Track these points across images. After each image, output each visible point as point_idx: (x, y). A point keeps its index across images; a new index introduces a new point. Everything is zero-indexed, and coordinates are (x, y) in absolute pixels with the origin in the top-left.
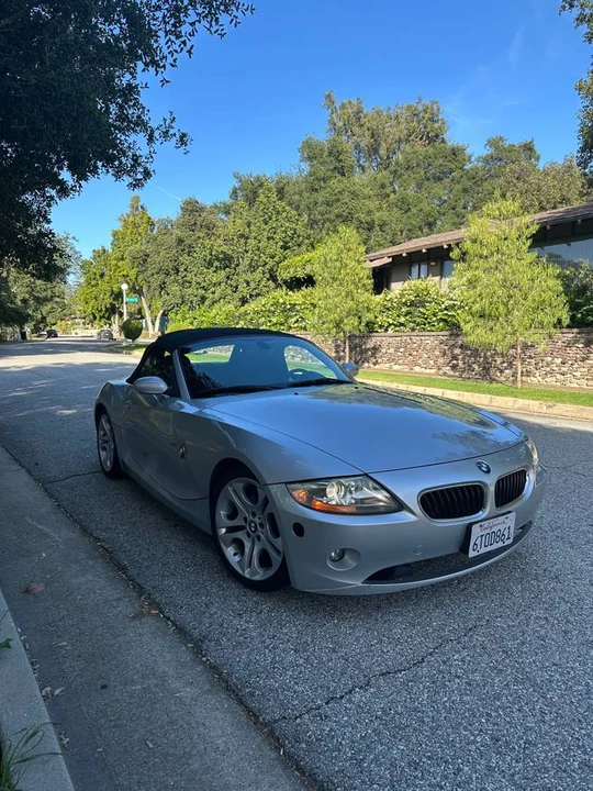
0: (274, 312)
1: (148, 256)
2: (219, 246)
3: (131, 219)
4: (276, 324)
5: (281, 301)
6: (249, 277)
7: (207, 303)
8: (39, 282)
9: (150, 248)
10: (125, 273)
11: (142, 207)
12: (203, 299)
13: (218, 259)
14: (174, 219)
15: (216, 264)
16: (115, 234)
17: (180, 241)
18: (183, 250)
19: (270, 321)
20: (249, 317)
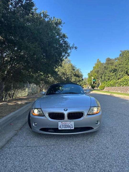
0: (125, 81)
1: (99, 71)
2: (113, 67)
3: (97, 64)
4: (125, 84)
5: (126, 79)
6: (120, 73)
7: (110, 80)
8: (77, 78)
9: (99, 69)
10: (95, 75)
11: (100, 61)
12: (109, 79)
13: (113, 70)
14: (105, 63)
15: (113, 71)
16: (94, 67)
17: (105, 67)
18: (106, 69)
19: (124, 84)
20: (119, 83)
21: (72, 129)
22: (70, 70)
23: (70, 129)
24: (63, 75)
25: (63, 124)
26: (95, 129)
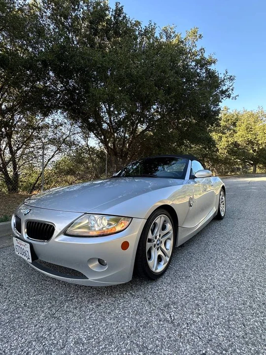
21: (29, 261)
25: (19, 245)
26: (92, 279)
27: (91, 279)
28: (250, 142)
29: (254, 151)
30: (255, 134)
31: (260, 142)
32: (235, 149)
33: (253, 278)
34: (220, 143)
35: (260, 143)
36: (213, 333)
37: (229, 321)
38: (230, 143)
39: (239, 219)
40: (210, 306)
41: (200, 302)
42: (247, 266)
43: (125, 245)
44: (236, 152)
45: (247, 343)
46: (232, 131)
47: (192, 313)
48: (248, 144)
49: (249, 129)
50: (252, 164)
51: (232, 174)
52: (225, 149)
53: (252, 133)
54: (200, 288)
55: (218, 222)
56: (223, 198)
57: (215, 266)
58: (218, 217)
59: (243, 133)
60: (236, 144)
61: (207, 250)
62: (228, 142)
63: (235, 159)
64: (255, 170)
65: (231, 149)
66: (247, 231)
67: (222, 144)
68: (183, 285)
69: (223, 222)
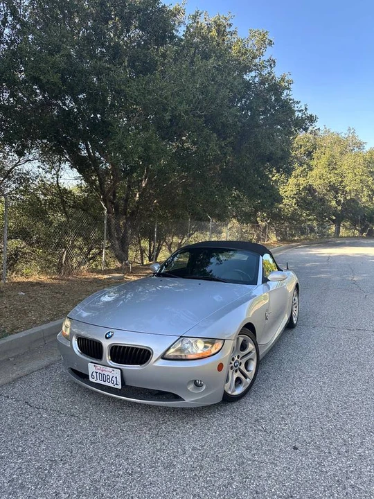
21: (116, 387)
22: (356, 175)
23: (112, 385)
24: (332, 193)
25: (99, 371)
26: (189, 401)
27: (187, 400)
28: (334, 189)
29: (338, 202)
30: (342, 176)
31: (347, 189)
32: (308, 198)
33: (329, 394)
34: (286, 187)
35: (348, 191)
36: (299, 435)
37: (310, 427)
38: (302, 187)
39: (315, 327)
40: (294, 418)
41: (285, 416)
42: (324, 383)
43: (220, 367)
44: (310, 204)
45: (324, 438)
46: (305, 166)
47: (280, 424)
48: (329, 191)
49: (332, 166)
50: (333, 221)
51: (302, 237)
52: (293, 198)
53: (336, 172)
54: (283, 405)
55: (289, 331)
56: (296, 298)
57: (293, 384)
58: (290, 325)
59: (323, 171)
60: (310, 190)
61: (282, 369)
62: (299, 185)
63: (307, 215)
64: (338, 231)
65: (302, 199)
66: (324, 344)
67: (289, 189)
68: (266, 403)
69: (295, 330)
